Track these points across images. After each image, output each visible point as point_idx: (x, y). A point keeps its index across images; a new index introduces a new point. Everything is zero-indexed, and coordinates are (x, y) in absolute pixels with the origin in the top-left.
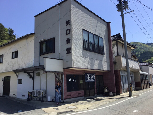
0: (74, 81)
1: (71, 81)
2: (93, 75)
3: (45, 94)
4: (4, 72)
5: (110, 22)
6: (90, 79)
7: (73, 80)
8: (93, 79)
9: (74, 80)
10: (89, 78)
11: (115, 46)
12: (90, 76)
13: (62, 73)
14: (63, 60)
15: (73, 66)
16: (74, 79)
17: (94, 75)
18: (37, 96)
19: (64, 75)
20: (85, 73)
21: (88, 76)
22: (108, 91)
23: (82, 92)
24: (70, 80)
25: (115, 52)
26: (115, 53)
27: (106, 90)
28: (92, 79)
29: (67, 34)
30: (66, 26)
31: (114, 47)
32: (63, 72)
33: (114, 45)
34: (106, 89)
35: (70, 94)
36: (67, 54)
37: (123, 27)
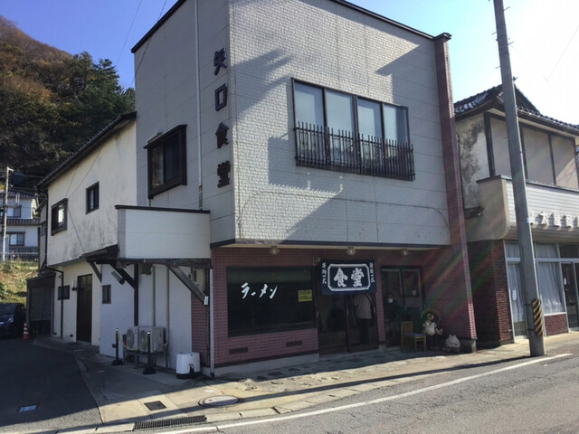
0: (269, 293)
1: (250, 292)
2: (364, 265)
3: (165, 342)
4: (70, 259)
5: (445, 37)
6: (349, 283)
7: (264, 291)
8: (364, 281)
9: (268, 290)
10: (340, 277)
11: (482, 139)
12: (348, 272)
13: (206, 264)
14: (208, 212)
15: (237, 237)
16: (266, 286)
17: (371, 265)
18: (138, 351)
19: (211, 271)
20: (319, 260)
21: (334, 271)
22: (440, 332)
23: (309, 335)
24: (246, 290)
25: (480, 163)
26: (479, 169)
27: (431, 329)
28: (358, 283)
29: (219, 107)
30: (216, 73)
31: (475, 141)
32: (208, 260)
33: (475, 133)
34: (432, 321)
35: (244, 346)
36: (219, 186)
37: (500, 49)
